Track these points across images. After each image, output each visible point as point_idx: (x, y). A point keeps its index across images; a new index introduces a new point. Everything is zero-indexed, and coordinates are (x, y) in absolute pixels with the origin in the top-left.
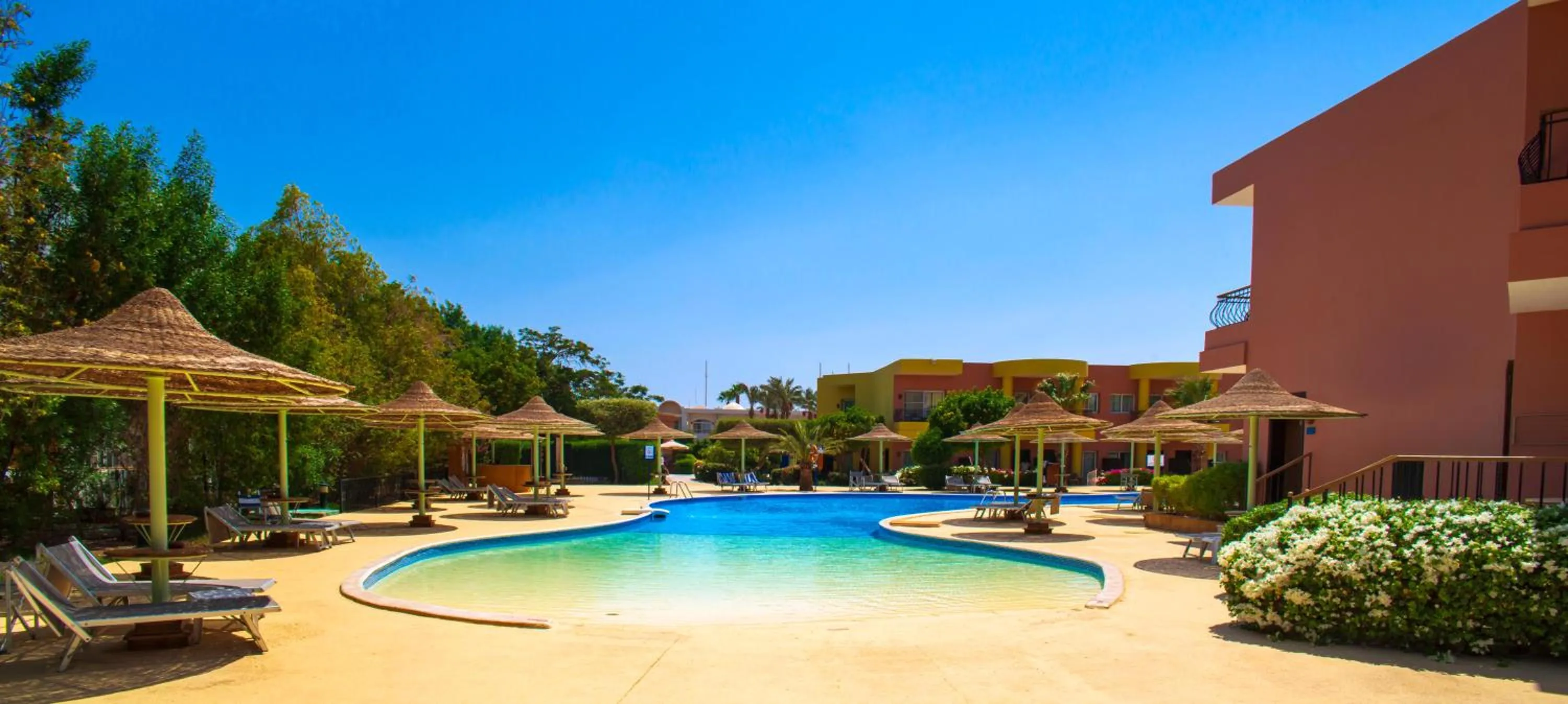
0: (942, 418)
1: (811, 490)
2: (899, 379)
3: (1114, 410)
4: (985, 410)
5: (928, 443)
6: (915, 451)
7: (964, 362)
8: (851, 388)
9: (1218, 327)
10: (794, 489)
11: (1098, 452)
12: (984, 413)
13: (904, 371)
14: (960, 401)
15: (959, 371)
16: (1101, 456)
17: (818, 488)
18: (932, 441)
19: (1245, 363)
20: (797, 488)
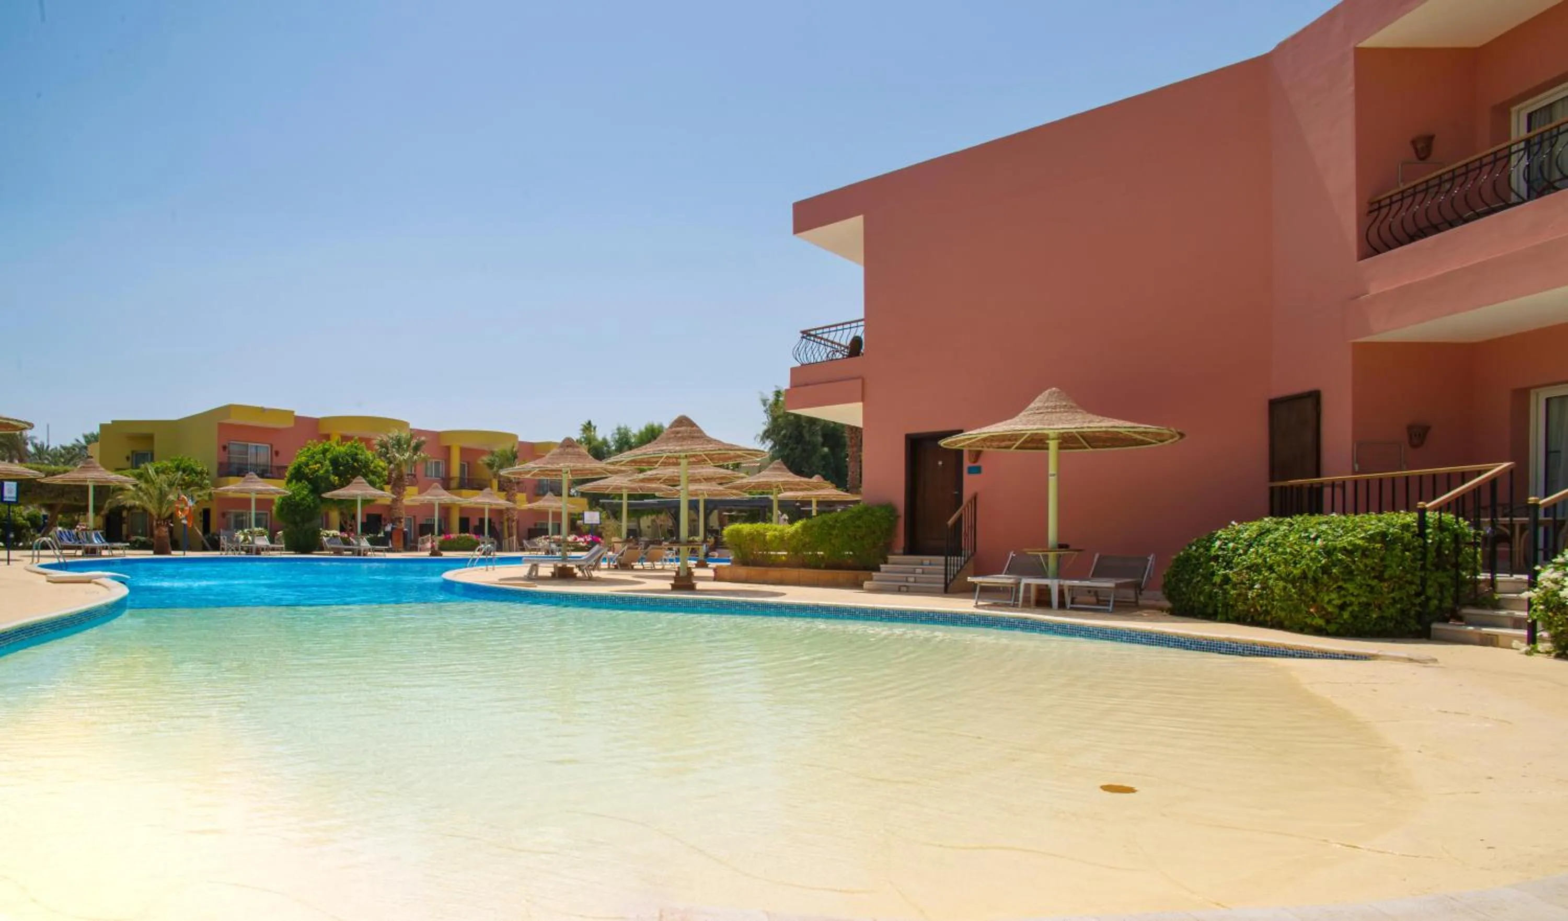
0: (307, 471)
1: (170, 554)
2: (223, 427)
3: (426, 476)
4: (356, 464)
5: (297, 498)
6: (281, 509)
7: (296, 414)
8: (149, 438)
9: (802, 365)
10: (149, 554)
11: (414, 517)
12: (355, 466)
13: (234, 420)
14: (325, 452)
15: (290, 424)
16: (418, 523)
17: (173, 552)
18: (302, 496)
19: (863, 400)
20: (152, 552)
